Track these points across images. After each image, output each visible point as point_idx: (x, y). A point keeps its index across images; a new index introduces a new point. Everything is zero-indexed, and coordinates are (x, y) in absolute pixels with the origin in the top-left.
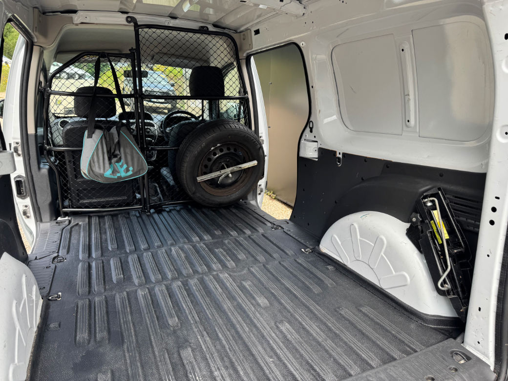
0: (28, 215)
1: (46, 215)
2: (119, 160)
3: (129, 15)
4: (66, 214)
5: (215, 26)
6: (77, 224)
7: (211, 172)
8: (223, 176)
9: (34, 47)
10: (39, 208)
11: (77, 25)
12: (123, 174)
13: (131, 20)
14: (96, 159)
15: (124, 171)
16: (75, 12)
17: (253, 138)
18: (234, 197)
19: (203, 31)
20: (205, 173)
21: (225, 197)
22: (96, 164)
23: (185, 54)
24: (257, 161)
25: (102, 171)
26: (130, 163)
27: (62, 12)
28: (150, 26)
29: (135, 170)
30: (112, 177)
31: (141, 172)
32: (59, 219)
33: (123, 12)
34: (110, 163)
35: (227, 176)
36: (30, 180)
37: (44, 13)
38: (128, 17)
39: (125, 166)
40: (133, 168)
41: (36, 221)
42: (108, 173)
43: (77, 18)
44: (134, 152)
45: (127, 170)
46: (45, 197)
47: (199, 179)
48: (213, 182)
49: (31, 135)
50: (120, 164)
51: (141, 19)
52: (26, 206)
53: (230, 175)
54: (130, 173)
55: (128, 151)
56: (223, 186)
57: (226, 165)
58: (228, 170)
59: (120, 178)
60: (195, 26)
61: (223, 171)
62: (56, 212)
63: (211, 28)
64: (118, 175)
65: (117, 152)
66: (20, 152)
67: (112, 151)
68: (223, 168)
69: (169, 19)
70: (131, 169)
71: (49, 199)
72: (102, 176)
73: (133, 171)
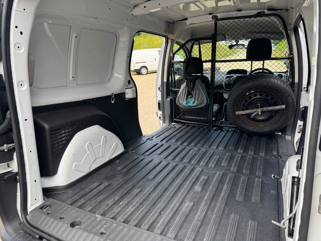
0: (161, 119)
1: (167, 121)
2: (191, 97)
3: (214, 15)
4: (176, 122)
5: (269, 10)
6: (175, 127)
7: (247, 109)
8: (255, 113)
9: (169, 40)
10: (165, 116)
11: (188, 25)
12: (191, 104)
13: (215, 18)
14: (181, 96)
15: (192, 103)
16: (186, 19)
17: (283, 90)
18: (266, 130)
19: (259, 15)
20: (243, 110)
21: (259, 128)
22: (181, 98)
23: (264, 30)
24: (286, 106)
25: (182, 102)
26: (196, 99)
27: (181, 21)
29: (198, 103)
30: (186, 105)
31: (202, 104)
32: (173, 123)
33: (210, 14)
34: (187, 98)
35: (258, 114)
36: (163, 103)
37: (174, 22)
38: (213, 16)
39: (193, 100)
40: (197, 102)
41: (163, 122)
42: (184, 103)
43: (188, 22)
44: (200, 93)
45: (194, 102)
46: (168, 112)
47: (237, 113)
48: (248, 115)
49: (165, 82)
50: (192, 99)
51: (220, 16)
52: (161, 115)
53: (260, 113)
54: (195, 104)
55: (197, 92)
56: (254, 120)
57: (260, 105)
58: (259, 111)
59: (189, 106)
60: (255, 12)
61: (255, 110)
62: (171, 120)
63: (267, 12)
64: (189, 104)
65: (192, 93)
66: (161, 90)
67: (191, 92)
68: (257, 107)
69: (237, 12)
70: (196, 102)
71: (169, 113)
72: (182, 104)
73: (197, 103)
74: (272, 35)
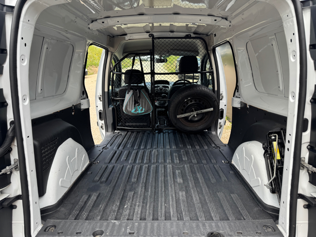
0: (103, 128)
1: (110, 129)
2: (138, 105)
3: (150, 33)
4: (118, 129)
5: (194, 33)
6: (121, 134)
7: (185, 113)
8: (192, 115)
9: (109, 52)
10: (107, 125)
11: (127, 40)
12: (139, 112)
13: (152, 36)
14: (129, 104)
15: (140, 110)
16: (126, 35)
17: (211, 96)
18: (199, 128)
19: (188, 37)
20: (182, 114)
21: (194, 128)
22: (129, 106)
24: (213, 108)
25: (130, 110)
26: (144, 106)
27: (121, 36)
28: (159, 38)
29: (146, 110)
30: (135, 113)
31: (149, 111)
32: (116, 131)
33: (147, 32)
34: (135, 106)
35: (194, 116)
36: (104, 112)
37: (113, 37)
38: (150, 34)
39: (141, 108)
40: (145, 109)
41: (106, 131)
42: (133, 111)
43: (127, 37)
44: (146, 101)
45: (142, 110)
46: (110, 121)
47: (178, 116)
48: (186, 118)
49: (106, 92)
50: (139, 107)
51: (156, 35)
52: (102, 124)
53: (196, 115)
54: (143, 111)
55: (144, 101)
56: (192, 121)
57: (195, 109)
58: (195, 113)
59: (138, 113)
60: (183, 35)
61: (191, 113)
62: (114, 128)
63: (193, 35)
64: (137, 112)
65: (139, 101)
66: (101, 99)
67: (137, 100)
68: (193, 111)
69: (170, 33)
70: (144, 109)
71: (112, 121)
72: (131, 112)
73: (144, 110)
74: (188, 53)
